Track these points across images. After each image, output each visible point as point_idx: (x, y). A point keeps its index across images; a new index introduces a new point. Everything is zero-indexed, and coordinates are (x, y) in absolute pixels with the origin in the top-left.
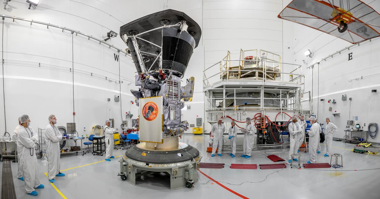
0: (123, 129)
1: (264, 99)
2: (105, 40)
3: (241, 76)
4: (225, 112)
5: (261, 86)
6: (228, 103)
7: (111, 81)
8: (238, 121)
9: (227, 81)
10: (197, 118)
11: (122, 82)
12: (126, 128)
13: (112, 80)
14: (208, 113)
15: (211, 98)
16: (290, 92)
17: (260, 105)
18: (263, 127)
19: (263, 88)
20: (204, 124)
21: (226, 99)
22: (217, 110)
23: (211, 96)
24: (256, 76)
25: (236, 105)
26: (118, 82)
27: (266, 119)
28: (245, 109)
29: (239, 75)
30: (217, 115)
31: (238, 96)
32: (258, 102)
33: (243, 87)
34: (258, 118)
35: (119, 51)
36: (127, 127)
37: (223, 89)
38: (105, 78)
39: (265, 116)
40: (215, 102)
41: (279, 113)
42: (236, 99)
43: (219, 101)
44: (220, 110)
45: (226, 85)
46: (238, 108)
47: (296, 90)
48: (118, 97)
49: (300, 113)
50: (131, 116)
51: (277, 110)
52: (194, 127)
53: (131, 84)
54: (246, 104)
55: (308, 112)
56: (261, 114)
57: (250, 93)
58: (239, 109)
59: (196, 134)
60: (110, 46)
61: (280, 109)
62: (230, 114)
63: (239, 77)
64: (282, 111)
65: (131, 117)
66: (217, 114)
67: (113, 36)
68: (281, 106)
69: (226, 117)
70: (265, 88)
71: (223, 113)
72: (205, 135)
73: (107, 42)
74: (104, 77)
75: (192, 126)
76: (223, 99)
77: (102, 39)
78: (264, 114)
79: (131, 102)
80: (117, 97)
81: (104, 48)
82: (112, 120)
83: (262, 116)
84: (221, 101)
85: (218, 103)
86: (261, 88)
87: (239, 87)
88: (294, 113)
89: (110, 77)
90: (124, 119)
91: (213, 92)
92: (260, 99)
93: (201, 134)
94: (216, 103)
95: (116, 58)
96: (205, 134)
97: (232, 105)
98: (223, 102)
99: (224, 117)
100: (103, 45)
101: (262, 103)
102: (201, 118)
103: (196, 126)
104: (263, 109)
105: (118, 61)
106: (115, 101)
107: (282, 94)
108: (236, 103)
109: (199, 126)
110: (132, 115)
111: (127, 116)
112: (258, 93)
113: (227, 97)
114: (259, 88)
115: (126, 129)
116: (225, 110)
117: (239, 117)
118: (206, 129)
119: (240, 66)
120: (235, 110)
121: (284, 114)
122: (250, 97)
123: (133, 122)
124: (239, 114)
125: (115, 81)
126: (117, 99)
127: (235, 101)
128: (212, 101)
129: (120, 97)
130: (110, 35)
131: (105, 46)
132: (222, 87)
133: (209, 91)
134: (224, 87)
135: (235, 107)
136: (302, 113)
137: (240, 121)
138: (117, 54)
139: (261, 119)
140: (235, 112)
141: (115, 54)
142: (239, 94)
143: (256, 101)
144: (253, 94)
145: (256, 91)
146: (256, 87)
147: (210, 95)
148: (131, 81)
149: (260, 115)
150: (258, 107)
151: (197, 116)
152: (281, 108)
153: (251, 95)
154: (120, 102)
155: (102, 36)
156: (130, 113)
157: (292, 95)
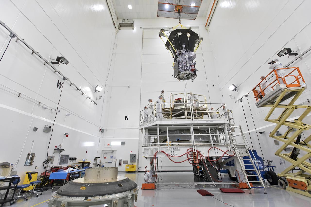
0: (45, 168)
1: (194, 136)
2: (52, 63)
3: (172, 116)
4: (159, 147)
5: (191, 124)
6: (162, 139)
7: (45, 108)
8: (171, 155)
9: (160, 121)
10: (131, 154)
11: (59, 112)
12: (50, 166)
13: (47, 107)
14: (144, 148)
15: (147, 135)
16: (219, 128)
17: (191, 141)
18: (196, 161)
19: (192, 126)
20: (138, 160)
21: (160, 136)
22: (152, 145)
23: (147, 133)
24: (185, 116)
25: (169, 141)
26: (54, 111)
27: (198, 153)
28: (177, 145)
29: (170, 115)
30: (152, 151)
31: (170, 133)
32: (189, 138)
33: (174, 126)
34: (190, 153)
35: (64, 79)
36: (52, 165)
37: (157, 128)
38: (38, 103)
39: (197, 151)
40: (150, 138)
41: (211, 148)
42: (169, 136)
43: (153, 137)
44: (155, 145)
45: (160, 124)
46: (171, 144)
47: (224, 125)
48: (50, 127)
49: (234, 148)
50: (61, 150)
51: (209, 145)
52: (127, 163)
53: (70, 115)
54: (178, 140)
55: (244, 147)
56: (193, 149)
57: (181, 131)
58: (173, 145)
59: (129, 172)
60: (56, 71)
61: (211, 144)
62: (164, 149)
63: (170, 116)
64: (213, 146)
65: (61, 152)
66: (152, 149)
67: (63, 63)
68: (211, 141)
69: (160, 152)
70: (194, 125)
71: (157, 148)
72: (139, 173)
73: (55, 65)
74: (38, 101)
75: (125, 162)
76: (157, 136)
77: (49, 61)
78: (196, 149)
79: (65, 134)
80: (48, 127)
81: (47, 71)
82: (32, 155)
83: (194, 151)
84: (156, 137)
85: (152, 139)
86: (190, 126)
87: (171, 126)
88: (227, 148)
89: (44, 102)
90: (50, 154)
91: (148, 129)
92: (190, 136)
93: (134, 172)
94: (151, 140)
95: (59, 85)
96: (139, 171)
97: (166, 141)
98: (157, 138)
99: (158, 152)
100: (48, 67)
101: (193, 139)
102: (135, 155)
103: (129, 163)
104: (194, 145)
105: (60, 88)
106: (44, 132)
107: (211, 130)
108: (169, 139)
109: (133, 162)
110: (63, 149)
111: (56, 151)
112: (188, 131)
113: (161, 133)
114: (189, 126)
115: (50, 168)
116: (159, 145)
117: (172, 152)
118: (140, 166)
119: (171, 108)
120: (169, 145)
121: (216, 149)
122: (181, 134)
123: (62, 158)
124: (172, 149)
125: (50, 109)
126: (48, 130)
127: (168, 138)
128: (147, 137)
129: (52, 128)
130: (60, 60)
131: (49, 68)
132: (156, 125)
133: (145, 128)
134: (158, 126)
135: (168, 143)
136: (235, 148)
137: (173, 156)
138: (61, 81)
139: (194, 154)
140: (168, 148)
141: (58, 81)
142: (171, 131)
143: (187, 137)
144: (184, 131)
145: (186, 129)
146: (186, 126)
147: (145, 132)
148: (70, 112)
149: (191, 150)
150: (190, 143)
151: (132, 152)
152: (213, 143)
153: (183, 132)
154: (50, 133)
155: (50, 57)
156: (61, 147)
157: (222, 131)
